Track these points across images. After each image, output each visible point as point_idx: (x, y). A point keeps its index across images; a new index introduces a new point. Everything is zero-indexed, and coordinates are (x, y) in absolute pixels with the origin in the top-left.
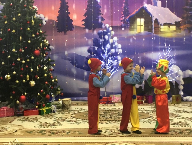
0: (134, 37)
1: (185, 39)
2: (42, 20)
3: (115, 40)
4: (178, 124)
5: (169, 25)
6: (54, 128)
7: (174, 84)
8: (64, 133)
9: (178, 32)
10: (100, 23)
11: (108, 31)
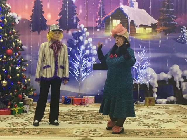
0: (109, 38)
1: (160, 41)
2: (15, 19)
3: (90, 41)
4: (149, 126)
5: (145, 27)
6: (26, 128)
7: (148, 86)
8: (34, 133)
9: (154, 35)
10: (75, 23)
11: (83, 32)
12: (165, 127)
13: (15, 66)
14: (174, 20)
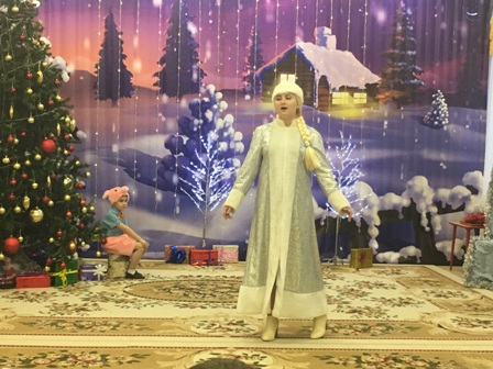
1: (386, 123)
2: (61, 70)
3: (229, 123)
4: (360, 312)
5: (352, 90)
6: (85, 316)
7: (359, 224)
8: (105, 328)
9: (372, 108)
10: (195, 82)
11: (213, 101)
12: (396, 316)
13: (59, 176)
14: (418, 76)
